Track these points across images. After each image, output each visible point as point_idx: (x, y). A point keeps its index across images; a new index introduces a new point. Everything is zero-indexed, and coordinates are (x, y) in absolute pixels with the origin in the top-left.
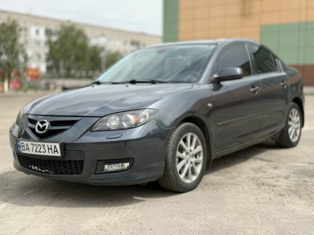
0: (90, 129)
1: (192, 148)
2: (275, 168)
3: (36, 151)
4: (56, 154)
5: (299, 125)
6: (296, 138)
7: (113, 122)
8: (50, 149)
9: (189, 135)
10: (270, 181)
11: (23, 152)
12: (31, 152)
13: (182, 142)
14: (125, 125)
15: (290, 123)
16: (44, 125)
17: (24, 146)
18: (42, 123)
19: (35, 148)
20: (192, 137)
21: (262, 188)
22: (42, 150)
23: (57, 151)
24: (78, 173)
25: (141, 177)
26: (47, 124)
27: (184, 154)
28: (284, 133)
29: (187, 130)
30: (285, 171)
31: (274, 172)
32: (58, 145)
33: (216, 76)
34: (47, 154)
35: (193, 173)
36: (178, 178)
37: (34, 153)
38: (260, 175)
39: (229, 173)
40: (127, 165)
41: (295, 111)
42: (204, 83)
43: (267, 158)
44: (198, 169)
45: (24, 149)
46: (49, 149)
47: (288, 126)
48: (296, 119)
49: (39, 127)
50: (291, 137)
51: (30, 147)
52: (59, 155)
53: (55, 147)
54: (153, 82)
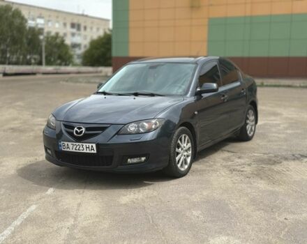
0: (117, 133)
1: (185, 145)
2: (239, 158)
4: (93, 152)
5: (254, 123)
6: (252, 133)
7: (132, 128)
9: (184, 135)
10: (238, 168)
11: (63, 149)
12: (71, 150)
13: (179, 142)
14: (141, 130)
15: (248, 121)
18: (79, 128)
19: (75, 147)
20: (185, 137)
21: (234, 173)
22: (81, 148)
23: (93, 150)
24: (108, 165)
25: (153, 167)
26: (84, 129)
27: (180, 149)
28: (244, 129)
29: (182, 132)
30: (247, 160)
31: (239, 160)
32: (94, 145)
33: (198, 89)
34: (85, 151)
35: (186, 163)
36: (177, 167)
37: (74, 150)
38: (230, 163)
39: (207, 162)
40: (143, 159)
41: (251, 112)
42: (191, 96)
43: (232, 150)
44: (189, 160)
45: (64, 147)
47: (246, 124)
48: (252, 118)
49: (76, 132)
50: (248, 132)
51: (71, 146)
52: (95, 152)
53: (92, 146)
54: (152, 95)
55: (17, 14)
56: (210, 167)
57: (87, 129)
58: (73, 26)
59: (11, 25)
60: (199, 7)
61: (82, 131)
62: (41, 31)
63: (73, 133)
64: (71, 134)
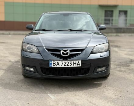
0: (91, 53)
3: (64, 65)
8: (75, 63)
11: (53, 66)
12: (60, 66)
17: (55, 63)
23: (79, 64)
32: (80, 62)
49: (63, 53)
51: (60, 63)
52: (80, 66)
53: (78, 62)
57: (71, 51)
61: (68, 53)
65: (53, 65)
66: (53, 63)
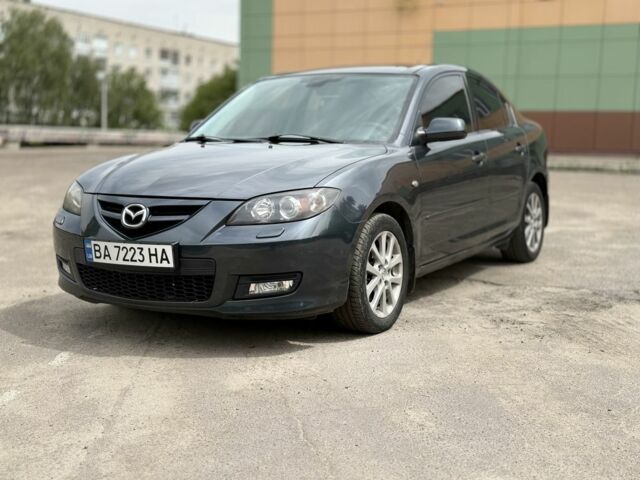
0: (226, 221)
1: (388, 257)
2: (512, 295)
3: (124, 260)
4: (165, 264)
5: (540, 223)
6: (536, 246)
7: (261, 210)
8: (154, 255)
9: (384, 234)
10: (512, 316)
11: (95, 260)
12: (113, 261)
13: (374, 247)
14: (284, 215)
15: (528, 219)
16: (139, 213)
17: (99, 251)
18: (135, 209)
19: (122, 254)
20: (388, 238)
21: (503, 326)
22: (138, 257)
23: (167, 259)
24: (201, 298)
25: (311, 305)
26: (145, 212)
27: (376, 266)
28: (518, 235)
29: (381, 226)
30: (530, 299)
31: (512, 301)
32: (169, 250)
33: (421, 132)
34: (146, 263)
35: (389, 301)
36: (367, 308)
37: (120, 262)
38: (490, 306)
40: (287, 284)
41: (535, 198)
42: (404, 144)
43: (493, 280)
44: (396, 293)
45: (98, 254)
46: (151, 255)
47: (524, 224)
48: (537, 211)
49: (128, 217)
50: (528, 243)
51: (113, 252)
52: (171, 265)
53: (164, 251)
54: (313, 141)
55: (54, 29)
56: (444, 312)
57: (154, 211)
58: (164, 54)
59: (40, 49)
60: (415, 9)
61: (141, 216)
62: (100, 64)
63: (119, 221)
64: (115, 223)
65: (97, 257)
66: (96, 251)
